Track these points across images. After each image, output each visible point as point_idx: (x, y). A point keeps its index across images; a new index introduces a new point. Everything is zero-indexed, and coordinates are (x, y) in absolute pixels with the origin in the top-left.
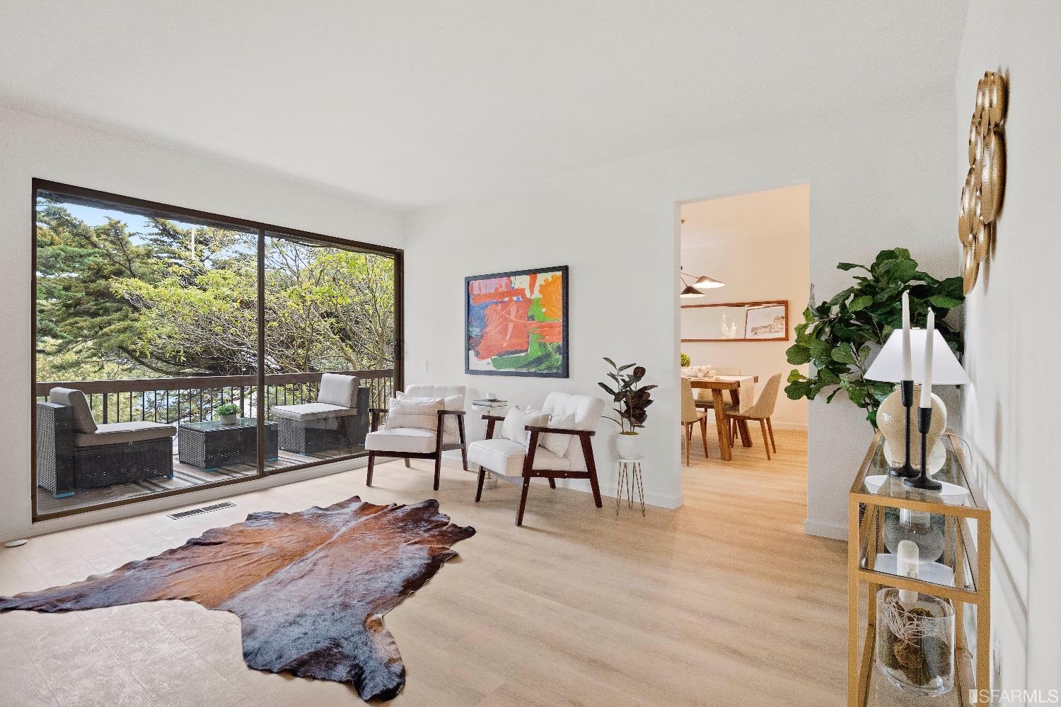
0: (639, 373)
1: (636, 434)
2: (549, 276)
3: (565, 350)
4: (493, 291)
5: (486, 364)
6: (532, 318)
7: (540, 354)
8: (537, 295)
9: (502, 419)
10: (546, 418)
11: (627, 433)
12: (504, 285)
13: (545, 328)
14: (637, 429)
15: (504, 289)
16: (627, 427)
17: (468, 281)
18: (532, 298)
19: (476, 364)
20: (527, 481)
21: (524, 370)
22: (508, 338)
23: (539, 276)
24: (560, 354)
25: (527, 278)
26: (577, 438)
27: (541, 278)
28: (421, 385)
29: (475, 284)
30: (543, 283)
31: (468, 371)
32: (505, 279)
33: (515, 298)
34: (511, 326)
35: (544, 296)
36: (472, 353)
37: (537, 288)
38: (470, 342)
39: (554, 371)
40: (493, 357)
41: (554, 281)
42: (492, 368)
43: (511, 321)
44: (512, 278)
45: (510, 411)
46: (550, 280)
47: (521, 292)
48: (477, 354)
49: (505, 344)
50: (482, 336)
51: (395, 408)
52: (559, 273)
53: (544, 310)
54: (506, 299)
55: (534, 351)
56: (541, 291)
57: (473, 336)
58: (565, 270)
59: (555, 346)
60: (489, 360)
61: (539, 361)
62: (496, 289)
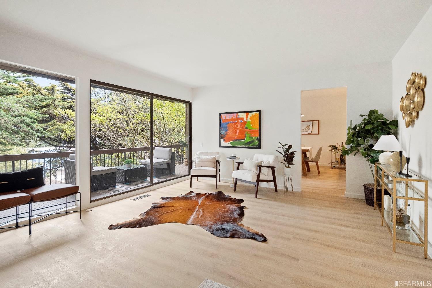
0: (290, 147)
1: (290, 167)
2: (254, 113)
3: (259, 139)
4: (231, 118)
5: (228, 144)
6: (247, 128)
7: (250, 140)
8: (249, 120)
9: (242, 163)
10: (261, 162)
11: (287, 167)
12: (235, 116)
13: (252, 132)
14: (290, 166)
15: (235, 117)
16: (287, 165)
17: (220, 114)
18: (247, 121)
19: (223, 143)
20: (258, 184)
21: (244, 146)
22: (237, 134)
23: (250, 113)
24: (258, 140)
25: (245, 114)
26: (270, 169)
27: (250, 114)
28: (203, 152)
29: (223, 115)
30: (251, 116)
31: (220, 146)
32: (235, 114)
33: (240, 121)
34: (238, 131)
35: (252, 121)
36: (222, 140)
37: (249, 118)
38: (221, 136)
39: (256, 146)
40: (231, 142)
41: (256, 115)
42: (230, 145)
43: (239, 129)
44: (239, 114)
45: (245, 160)
46: (254, 115)
47: (242, 119)
48: (224, 140)
49: (236, 137)
50: (226, 134)
51: (198, 160)
52: (258, 113)
53: (251, 125)
54: (236, 121)
55: (248, 139)
56: (250, 119)
57: (222, 134)
58: (260, 111)
59: (256, 137)
60: (229, 143)
61: (249, 143)
62: (232, 118)
